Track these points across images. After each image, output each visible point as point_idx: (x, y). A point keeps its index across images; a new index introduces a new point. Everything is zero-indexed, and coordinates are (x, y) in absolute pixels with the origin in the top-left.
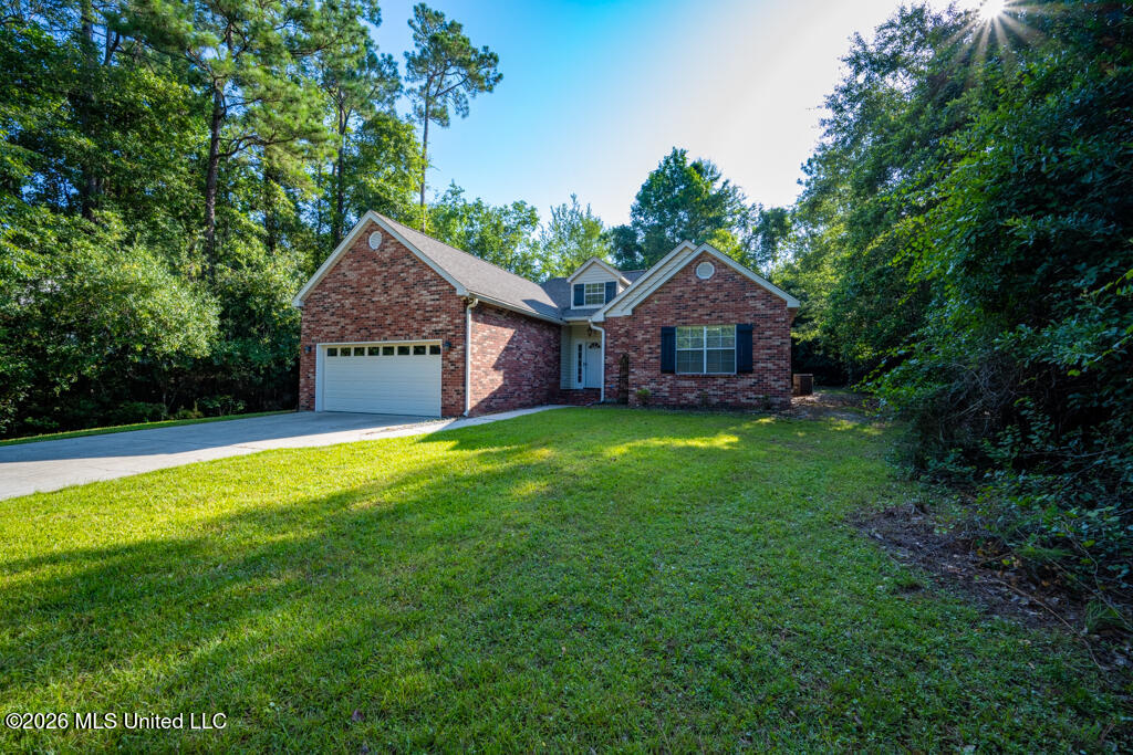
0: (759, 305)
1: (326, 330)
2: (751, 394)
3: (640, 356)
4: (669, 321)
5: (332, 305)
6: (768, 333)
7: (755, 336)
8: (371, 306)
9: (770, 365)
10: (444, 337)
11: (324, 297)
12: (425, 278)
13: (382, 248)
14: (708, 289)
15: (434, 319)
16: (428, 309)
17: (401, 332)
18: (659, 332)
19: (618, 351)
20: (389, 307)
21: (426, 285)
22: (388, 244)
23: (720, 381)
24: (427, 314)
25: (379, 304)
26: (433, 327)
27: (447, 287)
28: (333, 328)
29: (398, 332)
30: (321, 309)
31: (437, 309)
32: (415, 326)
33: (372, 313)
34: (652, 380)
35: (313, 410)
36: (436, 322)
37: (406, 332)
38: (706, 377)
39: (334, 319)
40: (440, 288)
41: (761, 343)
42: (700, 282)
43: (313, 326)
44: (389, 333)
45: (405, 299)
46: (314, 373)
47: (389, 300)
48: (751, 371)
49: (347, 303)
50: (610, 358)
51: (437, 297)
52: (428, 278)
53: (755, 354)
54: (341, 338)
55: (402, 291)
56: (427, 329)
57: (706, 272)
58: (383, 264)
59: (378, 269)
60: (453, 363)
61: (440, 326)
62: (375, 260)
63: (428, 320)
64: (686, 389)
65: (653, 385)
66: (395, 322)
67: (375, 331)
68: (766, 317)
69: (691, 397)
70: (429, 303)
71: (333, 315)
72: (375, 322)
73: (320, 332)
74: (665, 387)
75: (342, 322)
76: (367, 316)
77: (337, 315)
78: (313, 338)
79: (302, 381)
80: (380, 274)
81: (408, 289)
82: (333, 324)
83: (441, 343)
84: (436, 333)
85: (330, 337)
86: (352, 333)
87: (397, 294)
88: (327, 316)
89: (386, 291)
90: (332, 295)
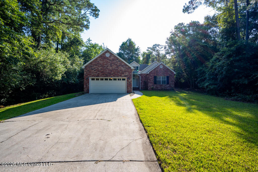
0: (170, 73)
1: (93, 74)
2: (169, 88)
3: (150, 81)
4: (155, 75)
5: (95, 68)
6: (171, 78)
7: (169, 78)
8: (107, 69)
9: (171, 83)
10: (127, 77)
11: (92, 66)
12: (122, 64)
13: (110, 57)
14: (162, 70)
16: (123, 71)
18: (154, 77)
19: (143, 80)
20: (113, 70)
21: (122, 66)
22: (112, 56)
23: (164, 86)
25: (109, 69)
26: (124, 75)
27: (128, 67)
28: (95, 74)
29: (115, 75)
30: (91, 69)
31: (125, 71)
32: (120, 74)
33: (107, 71)
34: (153, 85)
35: (89, 93)
36: (125, 74)
37: (117, 76)
38: (162, 85)
39: (95, 72)
40: (126, 67)
41: (170, 79)
42: (160, 68)
43: (88, 73)
44: (112, 75)
45: (117, 69)
46: (89, 84)
47: (113, 68)
48: (169, 84)
49: (100, 68)
50: (141, 81)
51: (125, 69)
52: (123, 64)
53: (169, 81)
54: (98, 76)
55: (116, 67)
56: (123, 75)
57: (161, 67)
58: (110, 60)
59: (109, 61)
60: (129, 82)
62: (108, 59)
63: (123, 73)
64: (158, 87)
65: (153, 86)
66: (114, 73)
67: (109, 75)
68: (171, 75)
69: (159, 88)
70: (123, 70)
71: (95, 71)
72: (108, 73)
73: (91, 74)
74: (155, 87)
75: (98, 72)
76: (106, 71)
77: (96, 71)
78: (88, 76)
79: (85, 86)
80: (109, 62)
81: (118, 66)
82: (95, 73)
83: (126, 78)
84: (125, 76)
85: (93, 76)
86: (101, 75)
87: (114, 67)
88: (93, 71)
89: (111, 66)
90: (95, 66)
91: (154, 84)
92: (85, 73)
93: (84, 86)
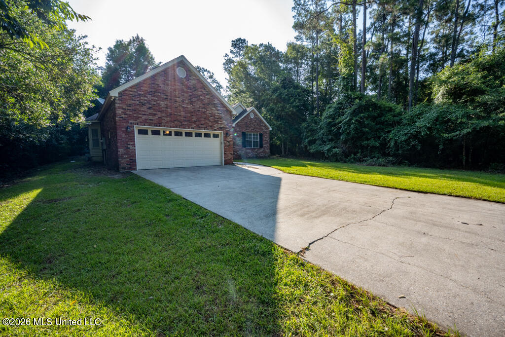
0: (263, 128)
1: (144, 117)
2: (262, 154)
4: (244, 130)
5: (149, 102)
6: (265, 137)
7: (263, 137)
8: (181, 109)
9: (266, 146)
10: (224, 131)
11: (140, 95)
13: (187, 78)
14: (253, 121)
15: (220, 122)
16: (216, 117)
17: (202, 126)
18: (241, 134)
20: (195, 112)
21: (215, 105)
23: (256, 150)
24: (216, 119)
25: (186, 109)
26: (219, 125)
28: (151, 117)
29: (200, 126)
30: (138, 102)
31: (221, 118)
32: (210, 124)
34: (240, 150)
35: (136, 169)
36: (221, 124)
37: (204, 126)
38: (253, 149)
39: (150, 111)
40: (221, 108)
41: (264, 139)
42: (251, 118)
43: (128, 113)
44: (195, 125)
45: (203, 110)
46: (134, 145)
47: (194, 108)
48: (262, 147)
49: (163, 104)
51: (221, 112)
52: (216, 102)
53: (262, 142)
55: (201, 105)
56: (216, 126)
57: (252, 116)
58: (187, 86)
59: (186, 90)
60: (229, 142)
61: (222, 126)
62: (183, 84)
63: (217, 122)
64: (248, 153)
65: (240, 152)
66: (198, 120)
67: (186, 123)
68: (266, 132)
70: (216, 114)
71: (150, 108)
72: (184, 119)
73: (139, 118)
74: (243, 152)
75: (159, 114)
76: (179, 114)
77: (154, 109)
78: (130, 121)
79: (121, 151)
80: (187, 92)
81: (205, 106)
82: (150, 114)
83: (221, 133)
84: (221, 129)
85: (144, 122)
86: (167, 122)
87: (198, 105)
88: (144, 108)
89: (191, 103)
90: (148, 96)
91: (243, 147)
92: (119, 112)
93: (119, 150)
